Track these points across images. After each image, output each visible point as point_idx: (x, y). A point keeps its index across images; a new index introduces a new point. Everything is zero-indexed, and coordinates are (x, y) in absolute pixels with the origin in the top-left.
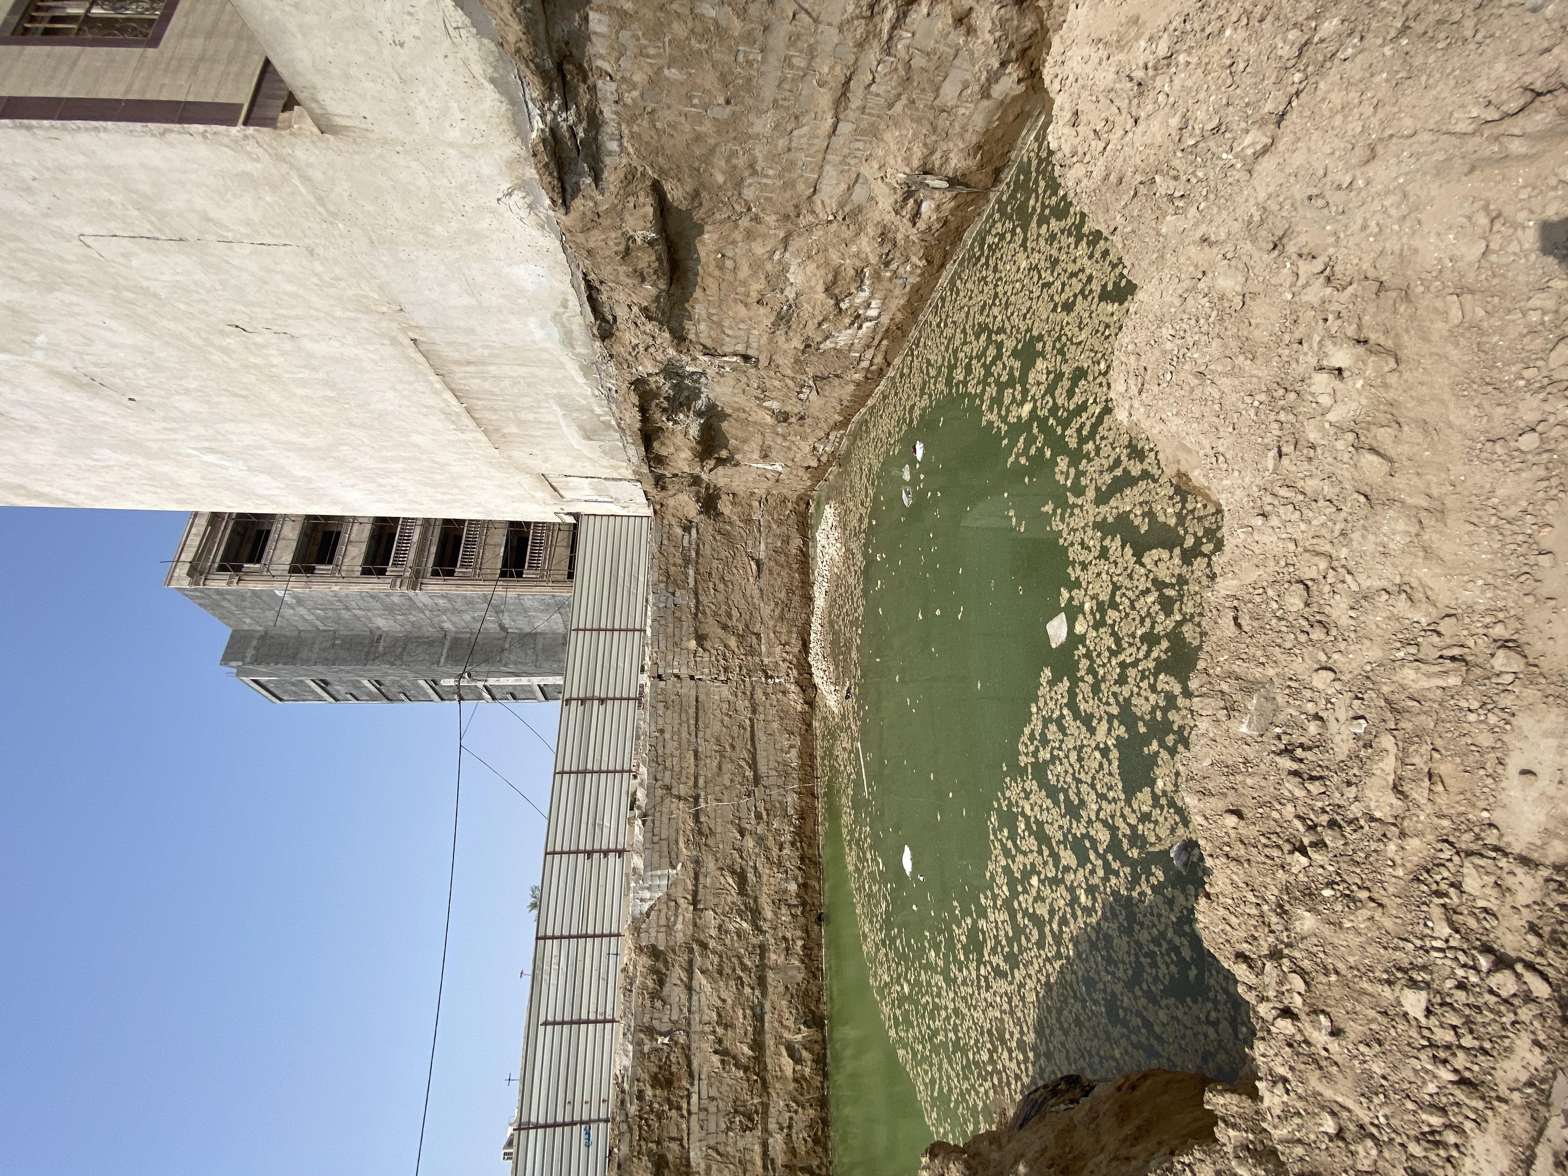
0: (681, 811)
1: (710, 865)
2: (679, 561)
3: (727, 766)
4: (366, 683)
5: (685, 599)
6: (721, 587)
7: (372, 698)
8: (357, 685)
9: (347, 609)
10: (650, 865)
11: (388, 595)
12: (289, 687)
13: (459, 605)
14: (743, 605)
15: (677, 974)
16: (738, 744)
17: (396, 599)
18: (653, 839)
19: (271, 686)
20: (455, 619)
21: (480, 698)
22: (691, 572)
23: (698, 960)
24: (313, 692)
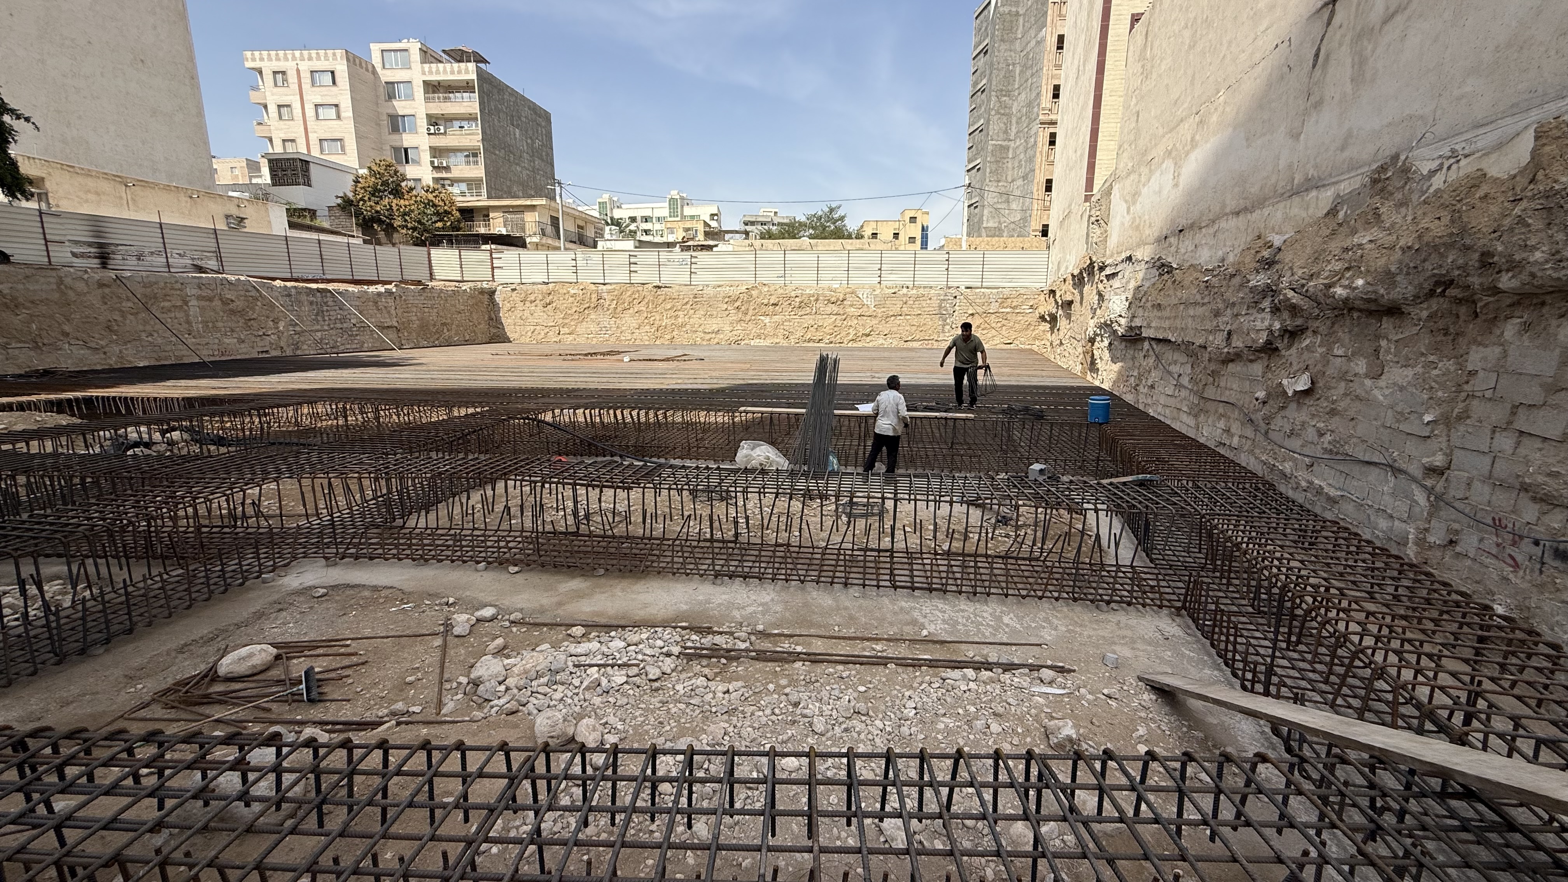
0: (896, 310)
1: (875, 321)
2: (1014, 304)
3: (914, 328)
4: (984, 82)
5: (994, 307)
6: (999, 325)
7: (975, 84)
8: (983, 75)
9: (1032, 75)
10: (876, 296)
11: (1039, 105)
12: (985, 25)
13: (1030, 152)
14: (990, 335)
15: (835, 309)
16: (923, 334)
17: (1036, 110)
18: (886, 298)
19: (986, 12)
20: (1021, 147)
21: (970, 161)
22: (1008, 310)
23: (839, 317)
24: (980, 43)
